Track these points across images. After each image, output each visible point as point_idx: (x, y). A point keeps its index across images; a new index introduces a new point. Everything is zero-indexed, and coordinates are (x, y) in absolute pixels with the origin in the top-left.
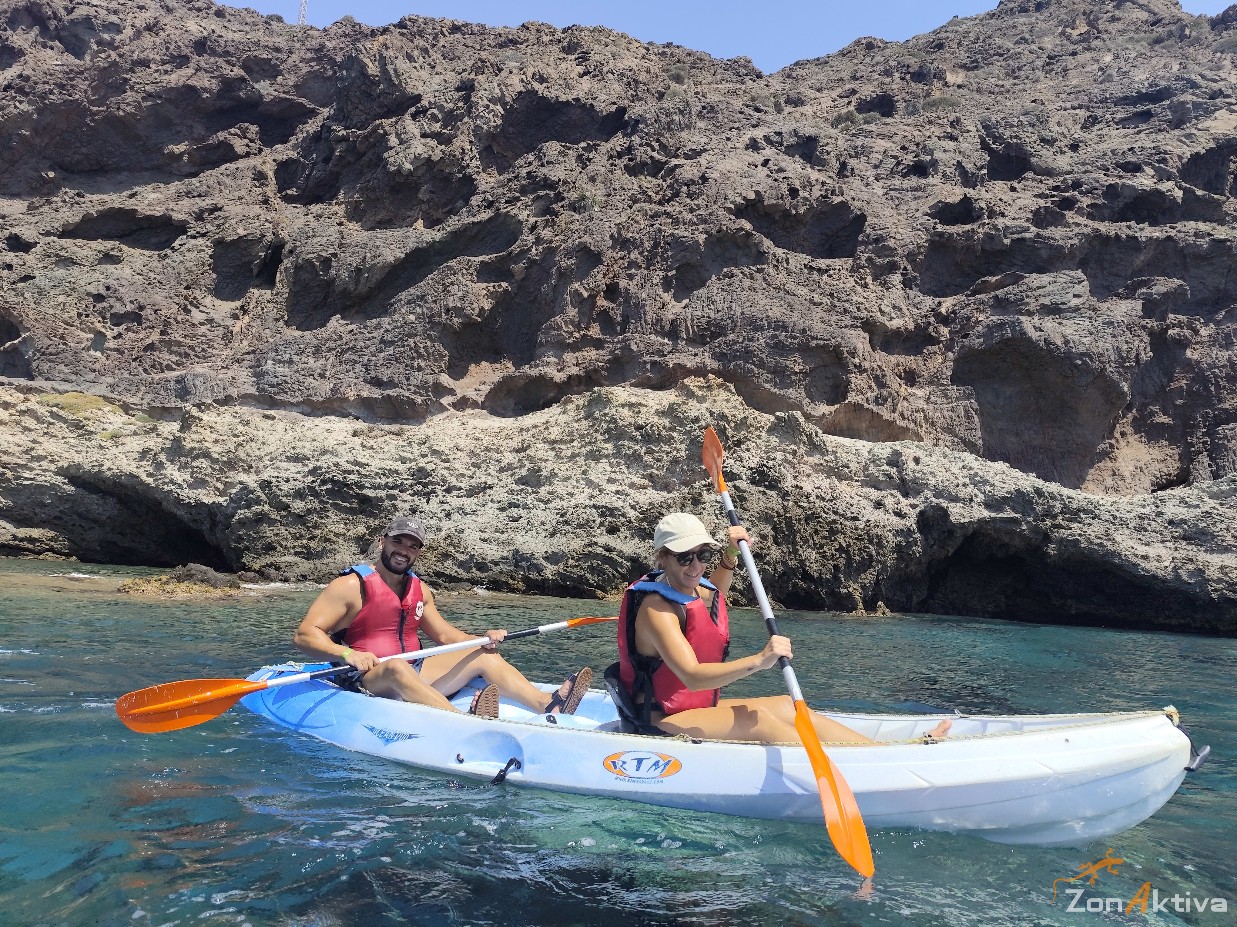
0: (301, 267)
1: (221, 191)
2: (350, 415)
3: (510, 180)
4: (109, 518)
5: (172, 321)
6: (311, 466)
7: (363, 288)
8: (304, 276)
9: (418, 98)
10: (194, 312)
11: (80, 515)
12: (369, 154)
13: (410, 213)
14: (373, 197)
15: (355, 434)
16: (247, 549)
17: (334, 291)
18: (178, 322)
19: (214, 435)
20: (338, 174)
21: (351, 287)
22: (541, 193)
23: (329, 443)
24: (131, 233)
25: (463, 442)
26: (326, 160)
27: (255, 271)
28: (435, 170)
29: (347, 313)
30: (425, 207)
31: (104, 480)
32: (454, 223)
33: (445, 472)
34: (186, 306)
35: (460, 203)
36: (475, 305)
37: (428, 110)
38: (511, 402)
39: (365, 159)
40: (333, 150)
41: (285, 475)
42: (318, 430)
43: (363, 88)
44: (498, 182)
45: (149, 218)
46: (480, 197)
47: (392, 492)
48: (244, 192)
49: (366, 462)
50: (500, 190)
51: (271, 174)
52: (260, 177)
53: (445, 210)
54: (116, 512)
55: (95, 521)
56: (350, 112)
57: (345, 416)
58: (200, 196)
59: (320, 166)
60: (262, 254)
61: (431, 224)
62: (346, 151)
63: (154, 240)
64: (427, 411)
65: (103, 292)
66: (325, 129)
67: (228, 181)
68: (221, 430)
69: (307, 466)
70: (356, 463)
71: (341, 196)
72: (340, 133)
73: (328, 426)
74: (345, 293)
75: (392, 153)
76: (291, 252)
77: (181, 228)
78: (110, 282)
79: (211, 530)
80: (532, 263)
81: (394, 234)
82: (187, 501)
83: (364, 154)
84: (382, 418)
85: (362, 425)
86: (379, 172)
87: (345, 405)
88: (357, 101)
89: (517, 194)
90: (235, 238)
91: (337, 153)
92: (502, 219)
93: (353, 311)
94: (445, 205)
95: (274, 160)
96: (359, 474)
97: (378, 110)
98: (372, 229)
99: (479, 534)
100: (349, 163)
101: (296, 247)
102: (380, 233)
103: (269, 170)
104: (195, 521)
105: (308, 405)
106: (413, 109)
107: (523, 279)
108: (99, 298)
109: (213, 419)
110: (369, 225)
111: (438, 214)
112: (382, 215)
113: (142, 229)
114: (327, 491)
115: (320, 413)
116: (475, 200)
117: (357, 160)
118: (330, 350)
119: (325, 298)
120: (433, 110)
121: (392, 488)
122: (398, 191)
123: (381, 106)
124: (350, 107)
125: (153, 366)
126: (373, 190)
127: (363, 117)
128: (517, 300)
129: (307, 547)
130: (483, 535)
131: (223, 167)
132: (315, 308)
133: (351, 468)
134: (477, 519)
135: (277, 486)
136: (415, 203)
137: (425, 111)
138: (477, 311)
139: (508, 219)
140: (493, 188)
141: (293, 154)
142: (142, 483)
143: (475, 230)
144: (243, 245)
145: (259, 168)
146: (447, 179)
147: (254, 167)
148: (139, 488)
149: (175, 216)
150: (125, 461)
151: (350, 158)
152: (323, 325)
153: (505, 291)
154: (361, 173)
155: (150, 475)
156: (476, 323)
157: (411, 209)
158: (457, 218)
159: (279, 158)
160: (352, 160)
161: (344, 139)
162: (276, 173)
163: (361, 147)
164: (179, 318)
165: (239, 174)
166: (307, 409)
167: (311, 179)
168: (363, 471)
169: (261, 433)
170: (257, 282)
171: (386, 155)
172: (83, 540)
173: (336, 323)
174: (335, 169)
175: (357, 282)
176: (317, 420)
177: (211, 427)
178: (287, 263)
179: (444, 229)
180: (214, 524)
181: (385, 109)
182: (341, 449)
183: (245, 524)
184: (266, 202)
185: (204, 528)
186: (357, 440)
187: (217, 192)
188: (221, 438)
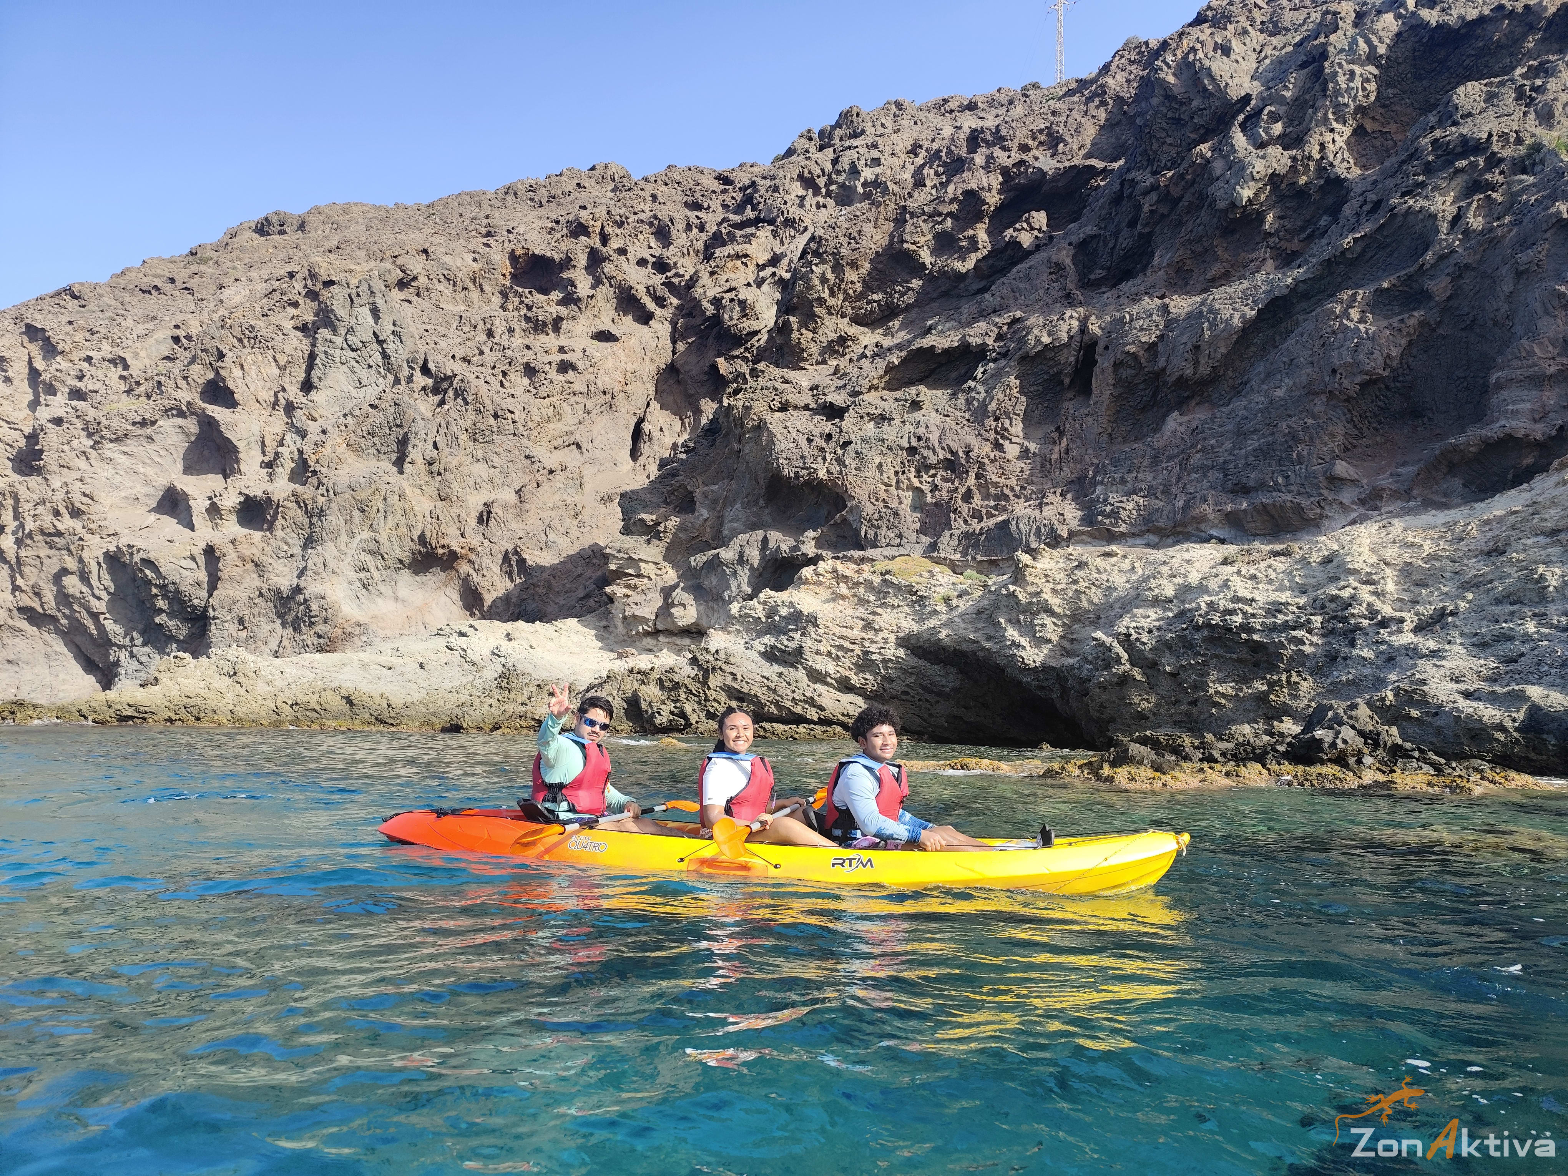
0: (1121, 362)
1: (1016, 299)
2: (1212, 537)
3: (1403, 162)
4: (954, 689)
5: (986, 461)
6: (1176, 610)
7: (1204, 370)
8: (1125, 373)
9: (1247, 99)
10: (1006, 444)
11: (925, 688)
12: (1188, 197)
13: (1254, 255)
14: (1199, 249)
15: (1225, 562)
16: (1112, 720)
17: (1165, 383)
18: (992, 461)
19: (1051, 585)
20: (1150, 234)
21: (1189, 372)
22: (1464, 163)
23: (1194, 578)
24: (932, 372)
25: (1391, 553)
26: (1132, 224)
27: (1067, 381)
28: (1283, 186)
29: (1184, 408)
30: (1272, 241)
31: (944, 649)
32: (1322, 250)
33: (1372, 599)
34: (997, 440)
35: (1324, 221)
36: (1377, 354)
37: (1262, 110)
38: (1457, 483)
39: (1184, 203)
40: (1138, 207)
41: (1144, 623)
42: (1175, 563)
43: (1170, 115)
44: (1382, 172)
45: (946, 351)
46: (1355, 203)
47: (1294, 633)
48: (1041, 292)
49: (1249, 596)
50: (1390, 183)
51: (1068, 261)
52: (1058, 269)
53: (1303, 236)
54: (958, 683)
55: (939, 694)
56: (1155, 152)
57: (1207, 540)
58: (995, 311)
59: (1125, 233)
60: (1072, 359)
61: (1286, 260)
62: (1158, 202)
63: (954, 375)
64: (1321, 516)
65: (914, 443)
66: (1126, 186)
67: (1022, 286)
68: (1058, 577)
69: (1170, 610)
70: (1237, 599)
71: (1156, 260)
72: (1148, 183)
73: (1187, 556)
74: (1182, 381)
75: (1220, 183)
76: (1106, 348)
77: (979, 354)
78: (921, 431)
79: (1062, 697)
80: (1463, 269)
81: (1237, 288)
82: (1032, 665)
83: (1180, 198)
84: (1256, 535)
85: (1231, 549)
86: (1204, 215)
87: (1203, 526)
88: (1163, 134)
89: (1421, 178)
90: (1039, 348)
91: (1146, 208)
92: (1400, 219)
93: (1193, 403)
94: (1303, 229)
95: (1070, 244)
96: (1245, 613)
97: (1193, 136)
98: (1205, 290)
99: (1453, 686)
100: (1163, 216)
101: (1111, 342)
102: (1218, 294)
103: (1065, 256)
104: (1043, 688)
105: (1154, 533)
106: (1241, 117)
107: (1450, 298)
108: (912, 451)
109: (1047, 566)
110: (1199, 287)
111: (1295, 245)
112: (1216, 269)
113: (941, 365)
114: (1204, 639)
115: (1170, 541)
116: (1347, 210)
117: (1172, 209)
118: (1170, 458)
119: (1155, 395)
120: (1268, 108)
121: (1294, 629)
122: (1233, 232)
123: (1195, 130)
124: (1155, 146)
125: (973, 517)
126: (1199, 240)
127: (1173, 153)
128: (1441, 331)
129: (1188, 715)
130: (1463, 687)
131: (1014, 270)
132: (1143, 410)
133: (1231, 606)
134: (1443, 663)
135: (1137, 639)
136: (1258, 239)
137: (1258, 112)
138: (1380, 360)
139: (1411, 218)
140: (1375, 182)
141: (1090, 230)
142: (983, 649)
143: (1358, 249)
144: (1050, 355)
145: (1054, 259)
146: (1301, 193)
147: (1049, 261)
148: (980, 654)
149: (975, 341)
150: (962, 625)
151: (1163, 210)
152: (1156, 430)
153: (1422, 324)
154: (1180, 223)
155: (989, 638)
156: (1381, 379)
157: (1254, 250)
158: (1324, 241)
159: (1074, 239)
160: (1165, 211)
161: (1154, 188)
162: (1074, 258)
163: (1175, 192)
164: (992, 455)
165: (1033, 272)
166: (1153, 538)
167: (1116, 251)
168: (1247, 608)
169: (1104, 576)
170: (1070, 395)
171: (1211, 189)
172: (931, 715)
173: (1174, 423)
174: (1147, 230)
175: (1196, 363)
176: (1171, 551)
177: (1046, 576)
178: (1104, 363)
179: (1306, 262)
180: (1065, 691)
181: (1202, 131)
182: (1213, 584)
183: (1105, 688)
184: (1068, 296)
185: (1054, 696)
186: (1228, 569)
187: (1012, 301)
188: (1059, 587)
